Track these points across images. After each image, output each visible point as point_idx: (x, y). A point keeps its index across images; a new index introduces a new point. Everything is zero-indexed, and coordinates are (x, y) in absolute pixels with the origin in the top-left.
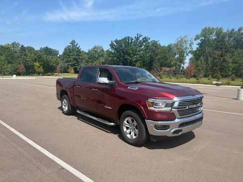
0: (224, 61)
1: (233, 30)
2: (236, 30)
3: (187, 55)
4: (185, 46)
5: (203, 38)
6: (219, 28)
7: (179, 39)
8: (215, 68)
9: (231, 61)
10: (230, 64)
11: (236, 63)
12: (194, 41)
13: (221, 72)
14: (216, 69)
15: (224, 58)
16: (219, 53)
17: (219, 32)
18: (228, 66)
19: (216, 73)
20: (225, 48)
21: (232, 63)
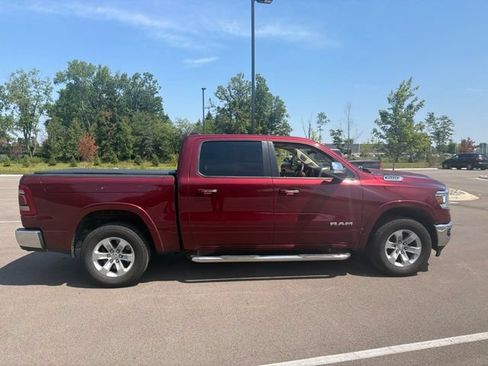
0: (119, 129)
1: (124, 76)
2: (130, 76)
3: (41, 112)
4: (34, 94)
5: (73, 82)
6: (102, 67)
7: (18, 76)
8: (104, 142)
9: (129, 130)
10: (130, 137)
11: (137, 134)
12: (53, 85)
13: (116, 150)
14: (105, 145)
15: (118, 125)
16: (109, 114)
17: (102, 76)
18: (127, 140)
19: (106, 151)
20: (118, 107)
21: (133, 134)
